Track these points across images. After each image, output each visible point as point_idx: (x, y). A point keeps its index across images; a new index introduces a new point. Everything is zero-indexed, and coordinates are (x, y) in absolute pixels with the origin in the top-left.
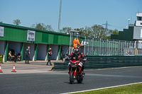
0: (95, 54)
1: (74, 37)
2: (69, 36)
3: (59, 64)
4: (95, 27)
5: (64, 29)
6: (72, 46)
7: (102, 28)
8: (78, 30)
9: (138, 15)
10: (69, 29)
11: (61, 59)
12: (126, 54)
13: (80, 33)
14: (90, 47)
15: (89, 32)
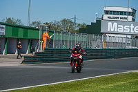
0: (64, 47)
1: (43, 31)
2: (38, 30)
3: (29, 57)
4: (64, 21)
5: (34, 23)
6: (42, 40)
7: (71, 22)
8: (47, 24)
9: (105, 9)
10: (38, 23)
11: (31, 52)
12: (94, 47)
13: (49, 27)
14: (59, 40)
15: (58, 26)
